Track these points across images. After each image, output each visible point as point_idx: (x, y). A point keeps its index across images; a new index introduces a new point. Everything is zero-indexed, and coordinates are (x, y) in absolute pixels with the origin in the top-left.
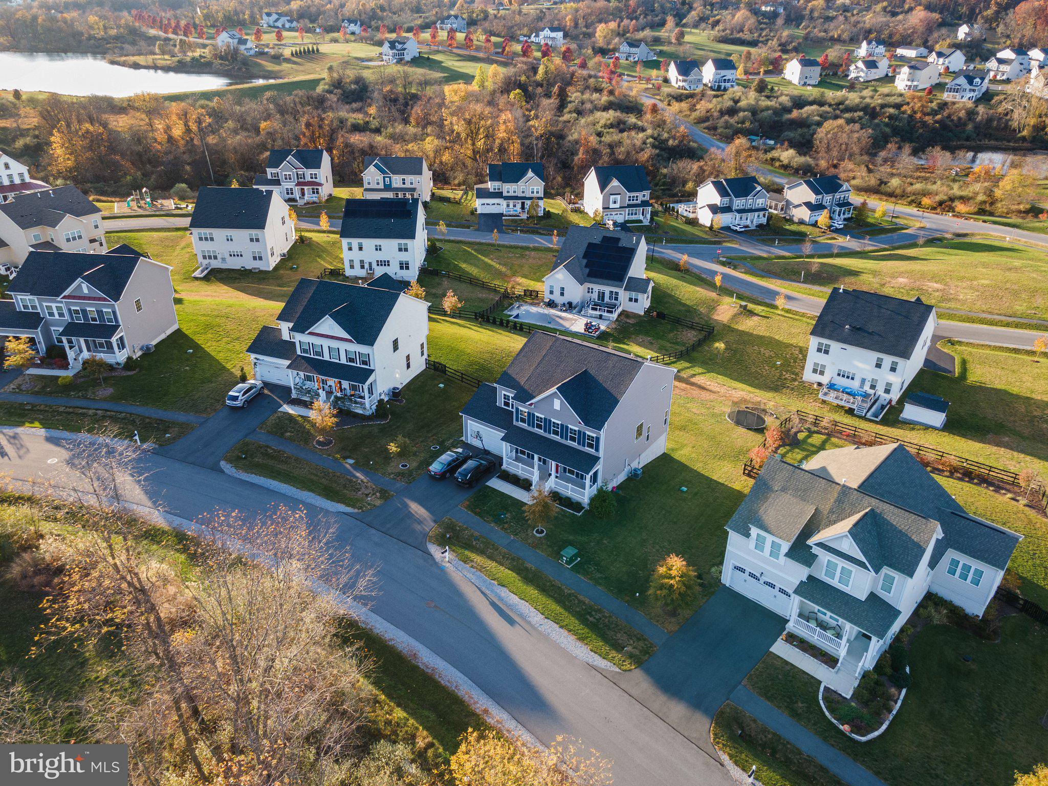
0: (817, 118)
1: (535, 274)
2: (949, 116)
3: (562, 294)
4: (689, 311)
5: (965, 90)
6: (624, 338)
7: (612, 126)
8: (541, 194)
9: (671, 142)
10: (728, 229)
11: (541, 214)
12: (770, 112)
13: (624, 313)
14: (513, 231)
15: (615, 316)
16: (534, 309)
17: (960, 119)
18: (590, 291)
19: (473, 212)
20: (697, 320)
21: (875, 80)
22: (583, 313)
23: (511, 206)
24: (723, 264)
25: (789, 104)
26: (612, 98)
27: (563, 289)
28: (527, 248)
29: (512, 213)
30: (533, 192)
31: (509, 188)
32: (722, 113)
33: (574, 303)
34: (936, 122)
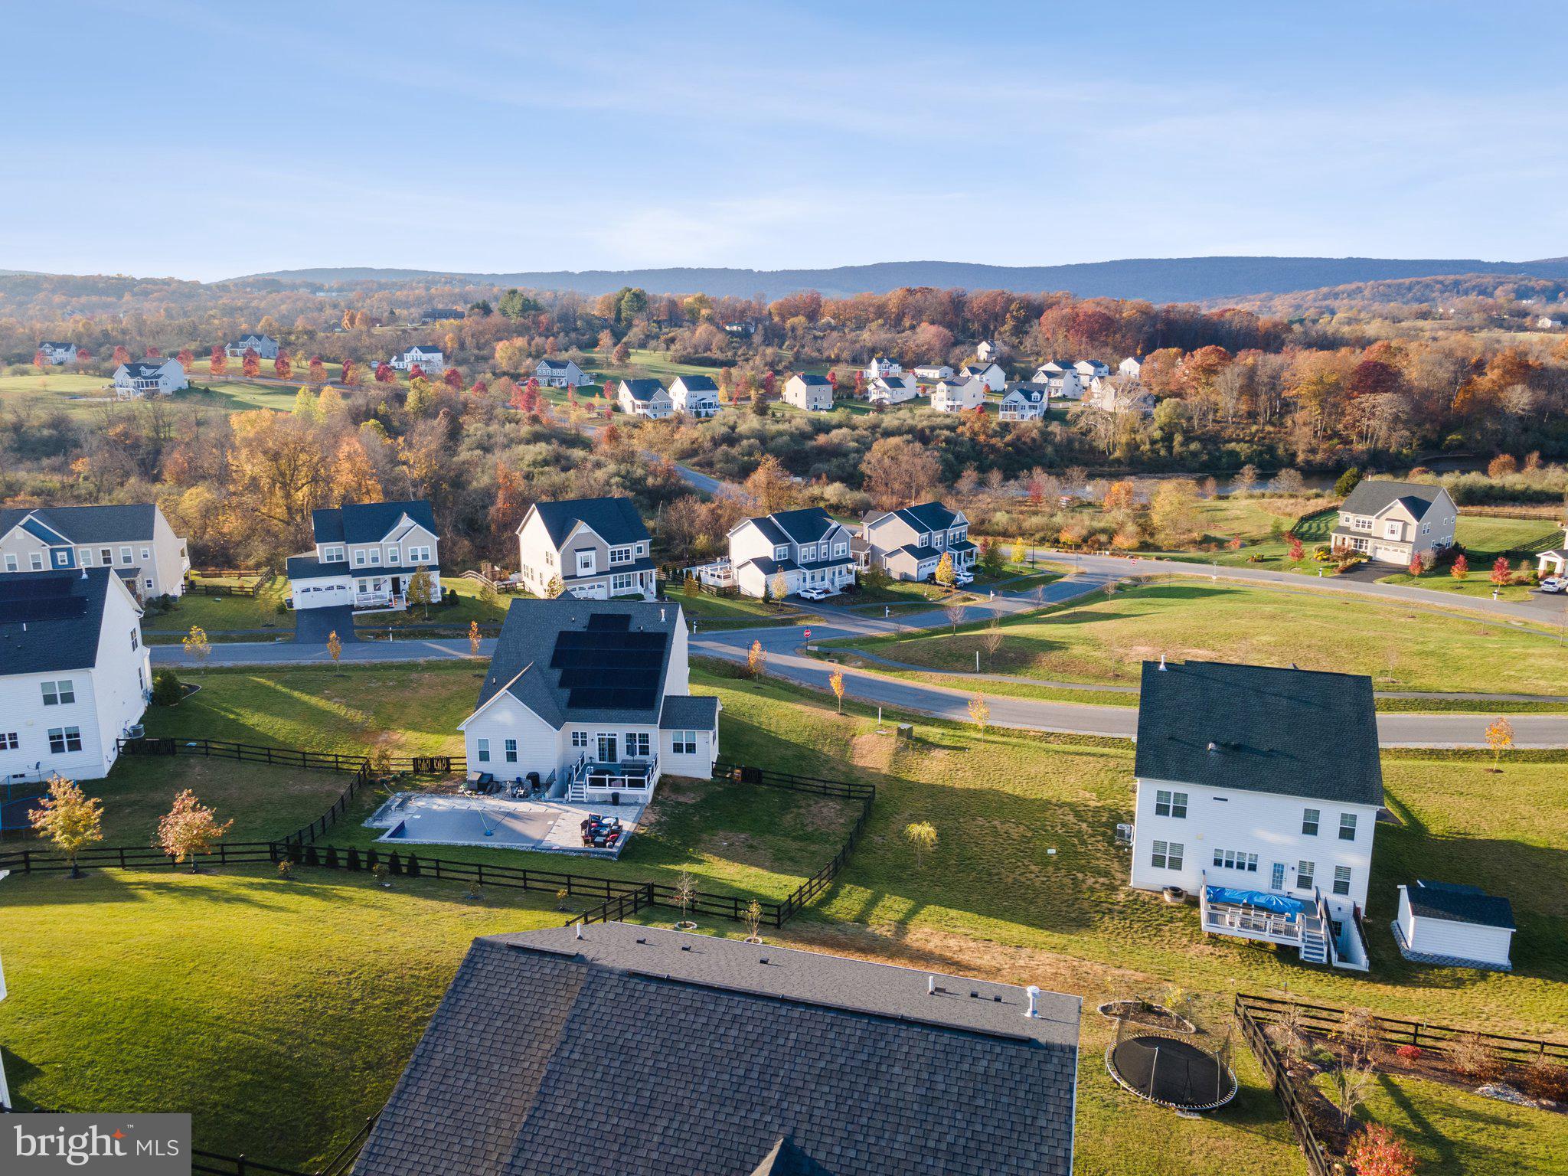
0: (853, 444)
1: (437, 719)
2: (1019, 438)
3: (512, 757)
4: (801, 757)
5: (1023, 408)
6: (686, 844)
7: (546, 463)
8: (434, 560)
9: (650, 481)
10: (796, 597)
11: (436, 598)
12: (786, 438)
13: (665, 782)
14: (377, 636)
15: (647, 793)
16: (441, 804)
17: (1034, 440)
18: (579, 740)
19: (284, 609)
20: (825, 774)
21: (904, 402)
22: (569, 795)
23: (370, 588)
24: (818, 656)
25: (808, 428)
26: (537, 428)
27: (512, 744)
28: (413, 667)
29: (371, 602)
30: (415, 558)
31: (359, 553)
32: (716, 442)
33: (545, 774)
34: (1007, 445)
